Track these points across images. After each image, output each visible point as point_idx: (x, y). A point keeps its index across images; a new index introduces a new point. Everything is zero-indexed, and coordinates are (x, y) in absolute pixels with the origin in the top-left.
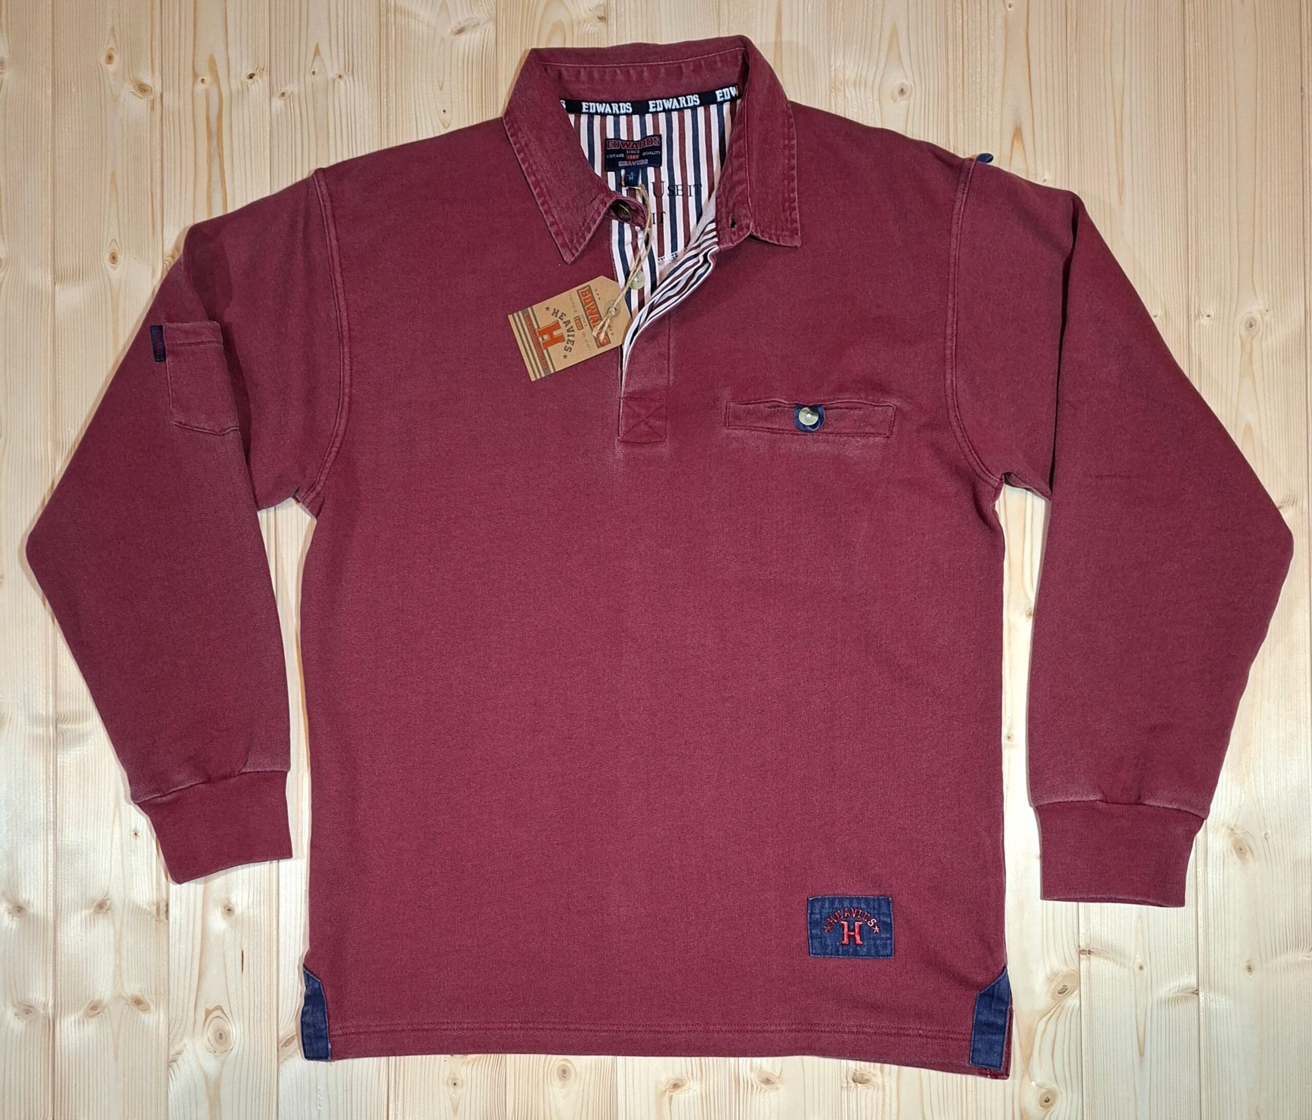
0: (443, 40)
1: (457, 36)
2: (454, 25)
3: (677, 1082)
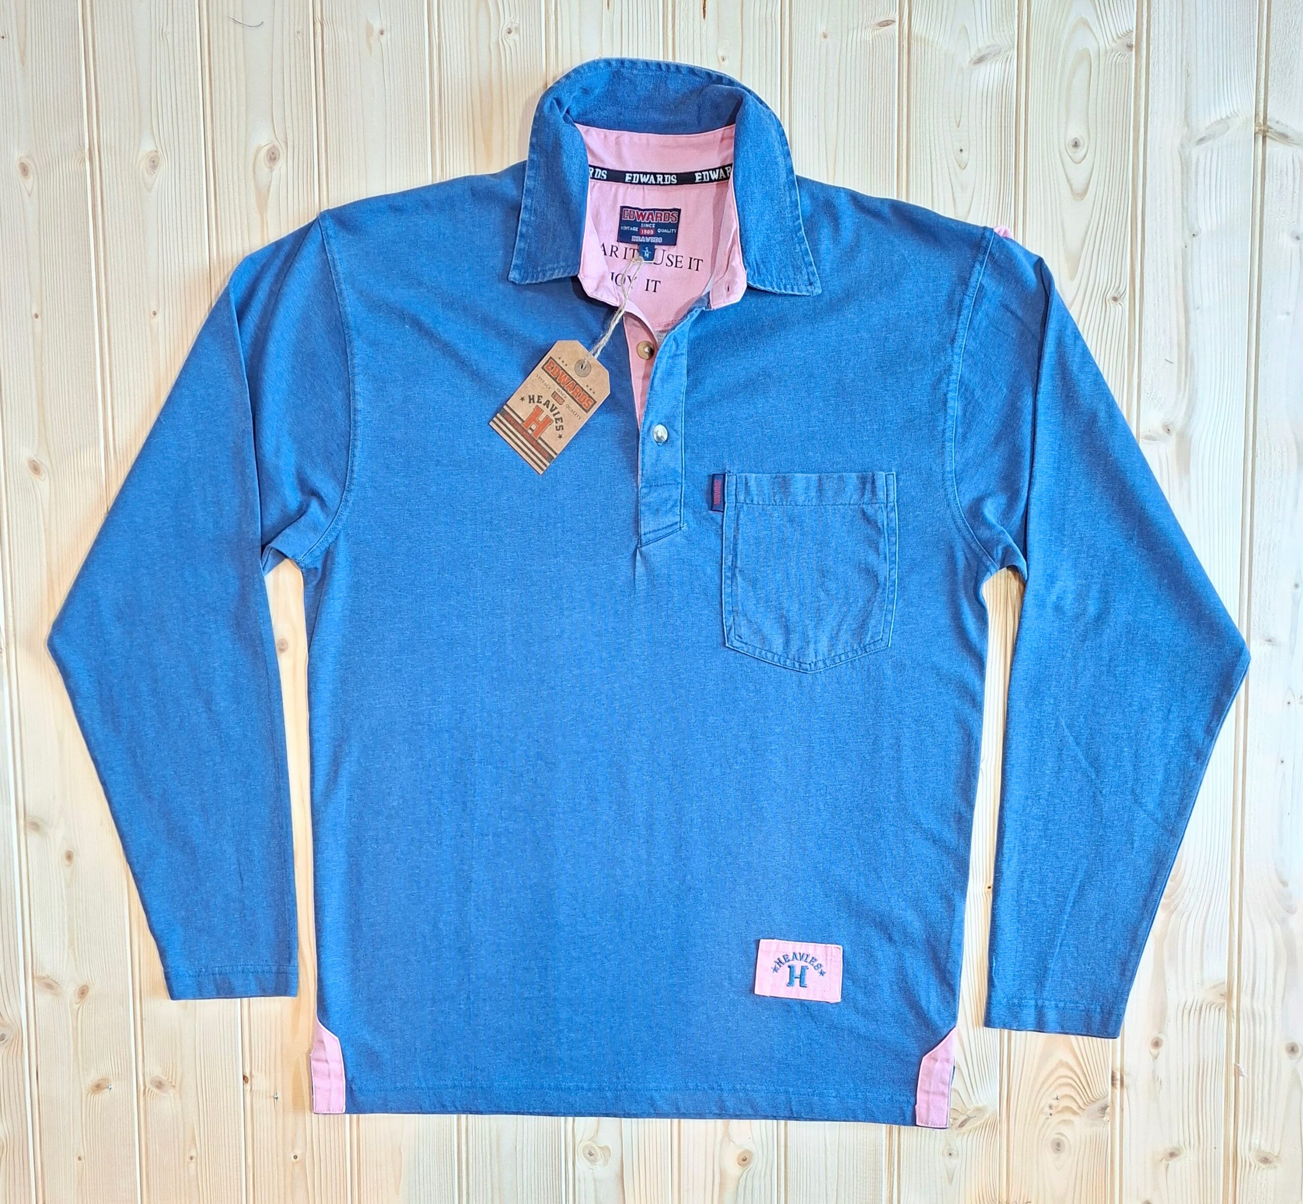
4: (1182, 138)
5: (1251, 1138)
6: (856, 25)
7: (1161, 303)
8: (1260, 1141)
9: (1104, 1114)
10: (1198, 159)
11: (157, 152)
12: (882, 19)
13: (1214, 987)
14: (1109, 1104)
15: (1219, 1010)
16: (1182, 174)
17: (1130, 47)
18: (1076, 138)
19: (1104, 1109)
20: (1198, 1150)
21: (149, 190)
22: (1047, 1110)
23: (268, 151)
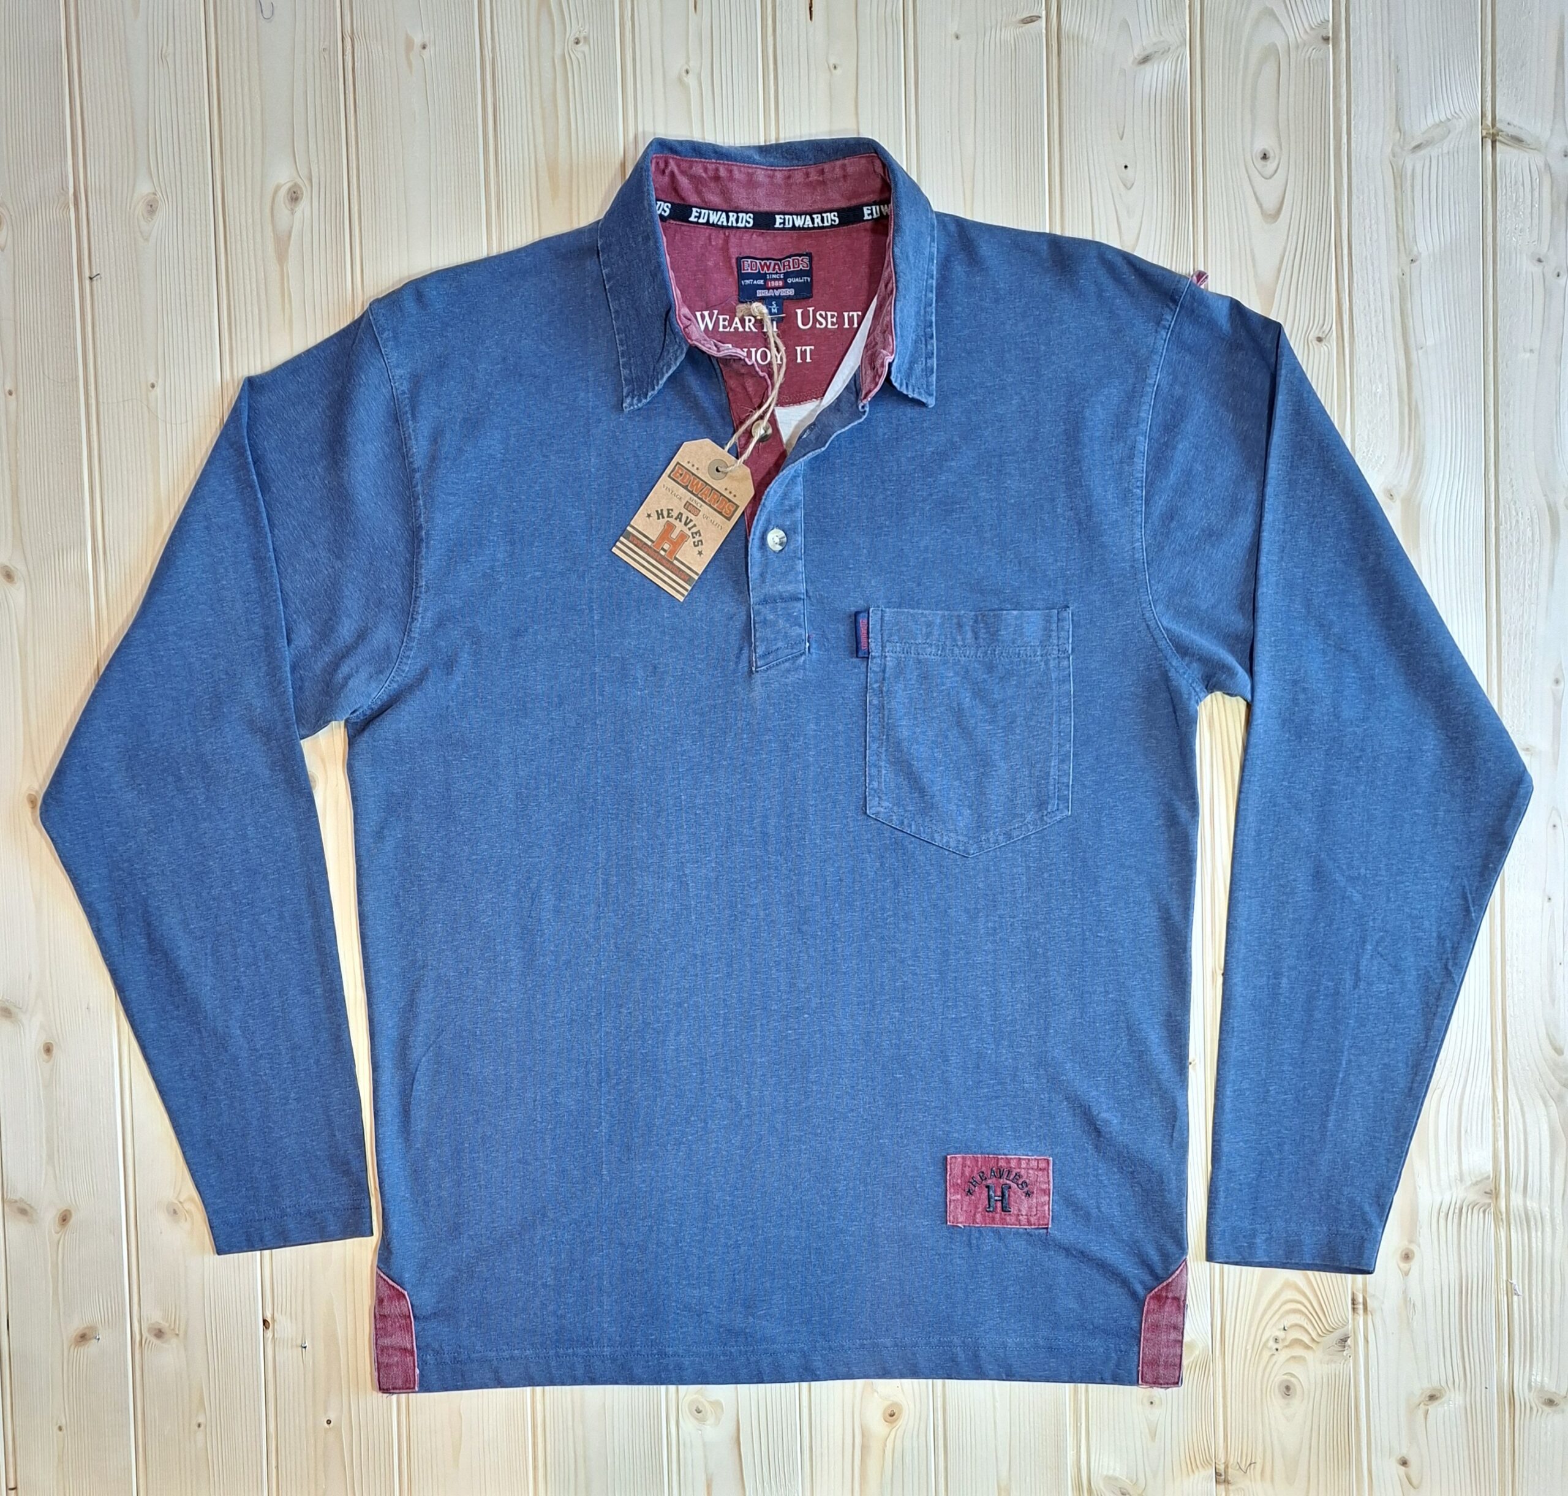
0: (1123, 72)
1: (1142, 66)
2: (1137, 52)
3: (1434, 1393)
4: (1394, 145)
5: (1531, 1374)
6: (994, 23)
7: (1375, 343)
8: (1543, 1377)
9: (1344, 1347)
10: (1413, 170)
11: (155, 194)
12: (1025, 15)
13: (1476, 1183)
14: (1351, 1334)
15: (1484, 1212)
16: (1396, 188)
17: (1326, 39)
18: (1264, 149)
19: (1344, 1340)
20: (1465, 1391)
21: (147, 240)
22: (1271, 1343)
23: (290, 189)
